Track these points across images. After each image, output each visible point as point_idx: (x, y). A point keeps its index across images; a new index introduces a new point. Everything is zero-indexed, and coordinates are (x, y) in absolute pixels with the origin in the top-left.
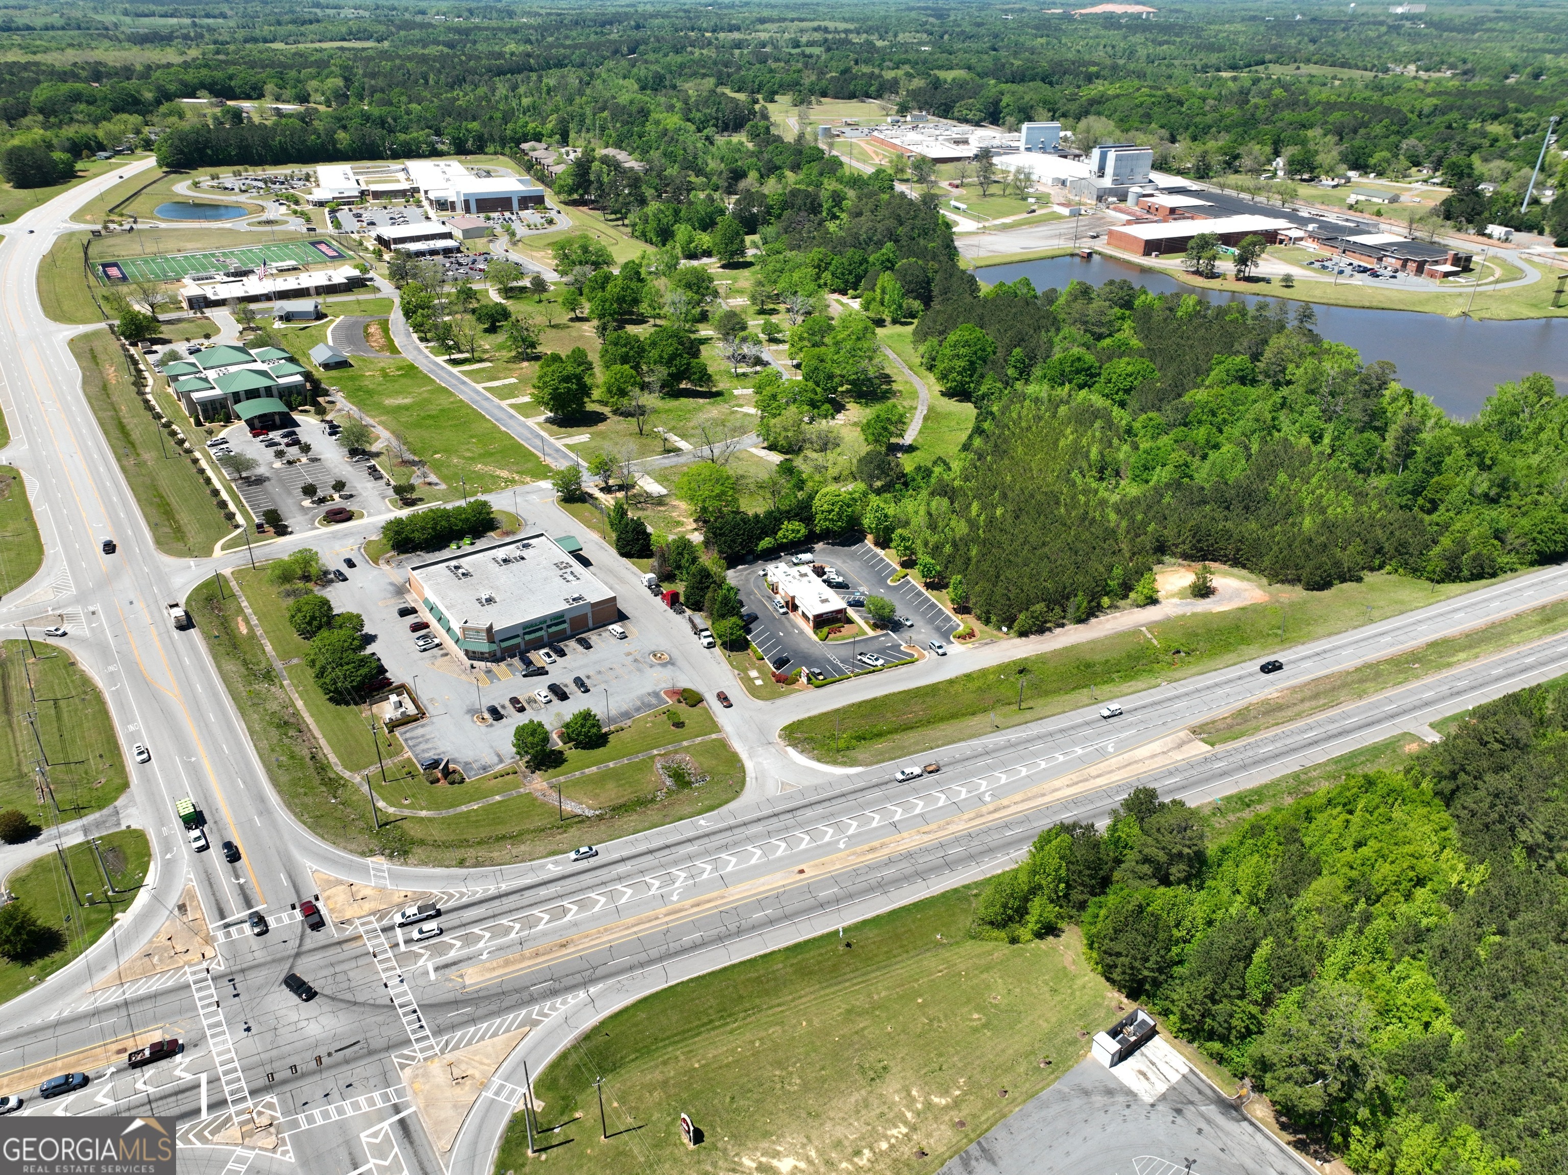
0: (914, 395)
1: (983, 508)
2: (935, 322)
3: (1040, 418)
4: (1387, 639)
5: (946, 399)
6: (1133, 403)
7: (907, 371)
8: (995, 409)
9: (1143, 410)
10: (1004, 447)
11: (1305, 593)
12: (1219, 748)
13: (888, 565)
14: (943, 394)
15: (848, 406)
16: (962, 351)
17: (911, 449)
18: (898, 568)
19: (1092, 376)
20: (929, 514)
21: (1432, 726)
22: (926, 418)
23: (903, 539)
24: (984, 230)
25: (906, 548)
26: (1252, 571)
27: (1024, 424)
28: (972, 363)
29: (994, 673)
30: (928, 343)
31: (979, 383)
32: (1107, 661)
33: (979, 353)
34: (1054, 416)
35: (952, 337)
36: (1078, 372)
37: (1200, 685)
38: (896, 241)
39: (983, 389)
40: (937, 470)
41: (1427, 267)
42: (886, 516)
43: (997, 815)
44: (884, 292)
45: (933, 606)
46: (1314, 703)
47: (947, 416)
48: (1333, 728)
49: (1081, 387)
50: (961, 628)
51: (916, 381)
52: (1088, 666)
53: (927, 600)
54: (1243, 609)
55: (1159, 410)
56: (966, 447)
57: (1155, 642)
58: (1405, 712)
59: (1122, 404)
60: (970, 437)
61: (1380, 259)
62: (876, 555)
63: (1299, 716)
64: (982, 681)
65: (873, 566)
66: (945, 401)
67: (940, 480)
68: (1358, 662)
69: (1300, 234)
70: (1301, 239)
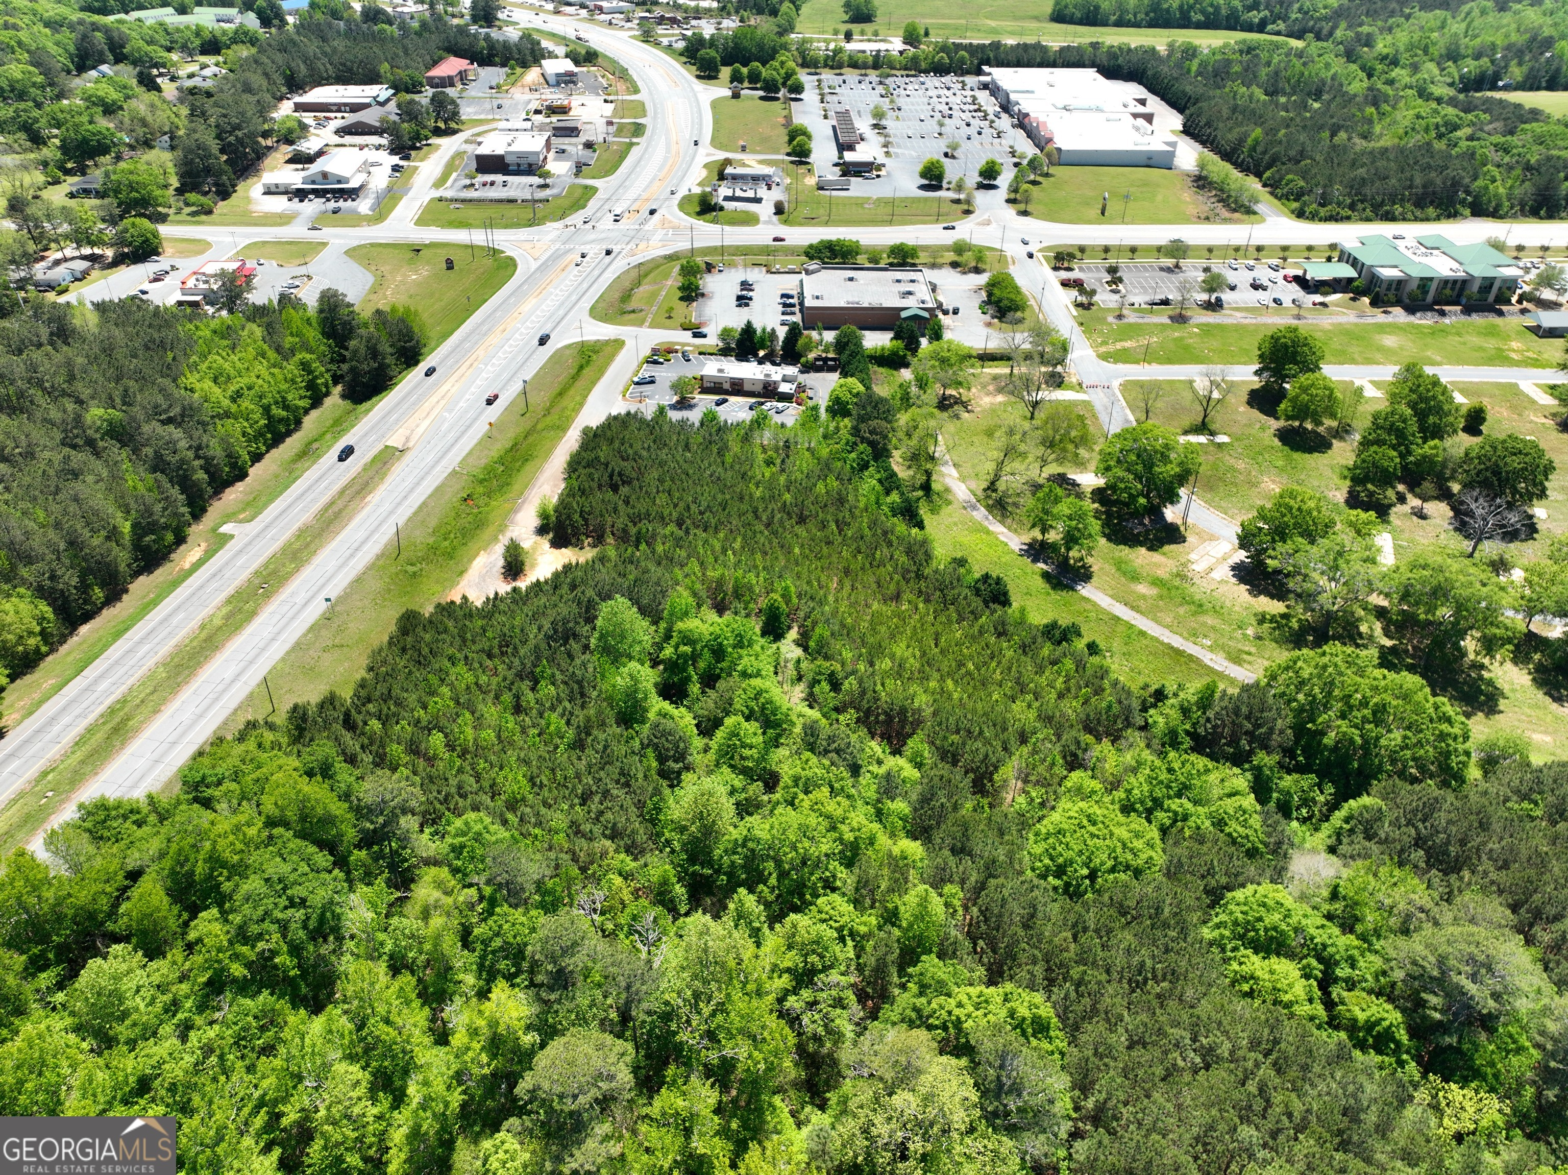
4: (300, 599)
12: (381, 446)
21: (232, 536)
37: (429, 478)
43: (468, 363)
46: (335, 508)
48: (310, 496)
58: (258, 536)
63: (342, 492)
68: (318, 560)
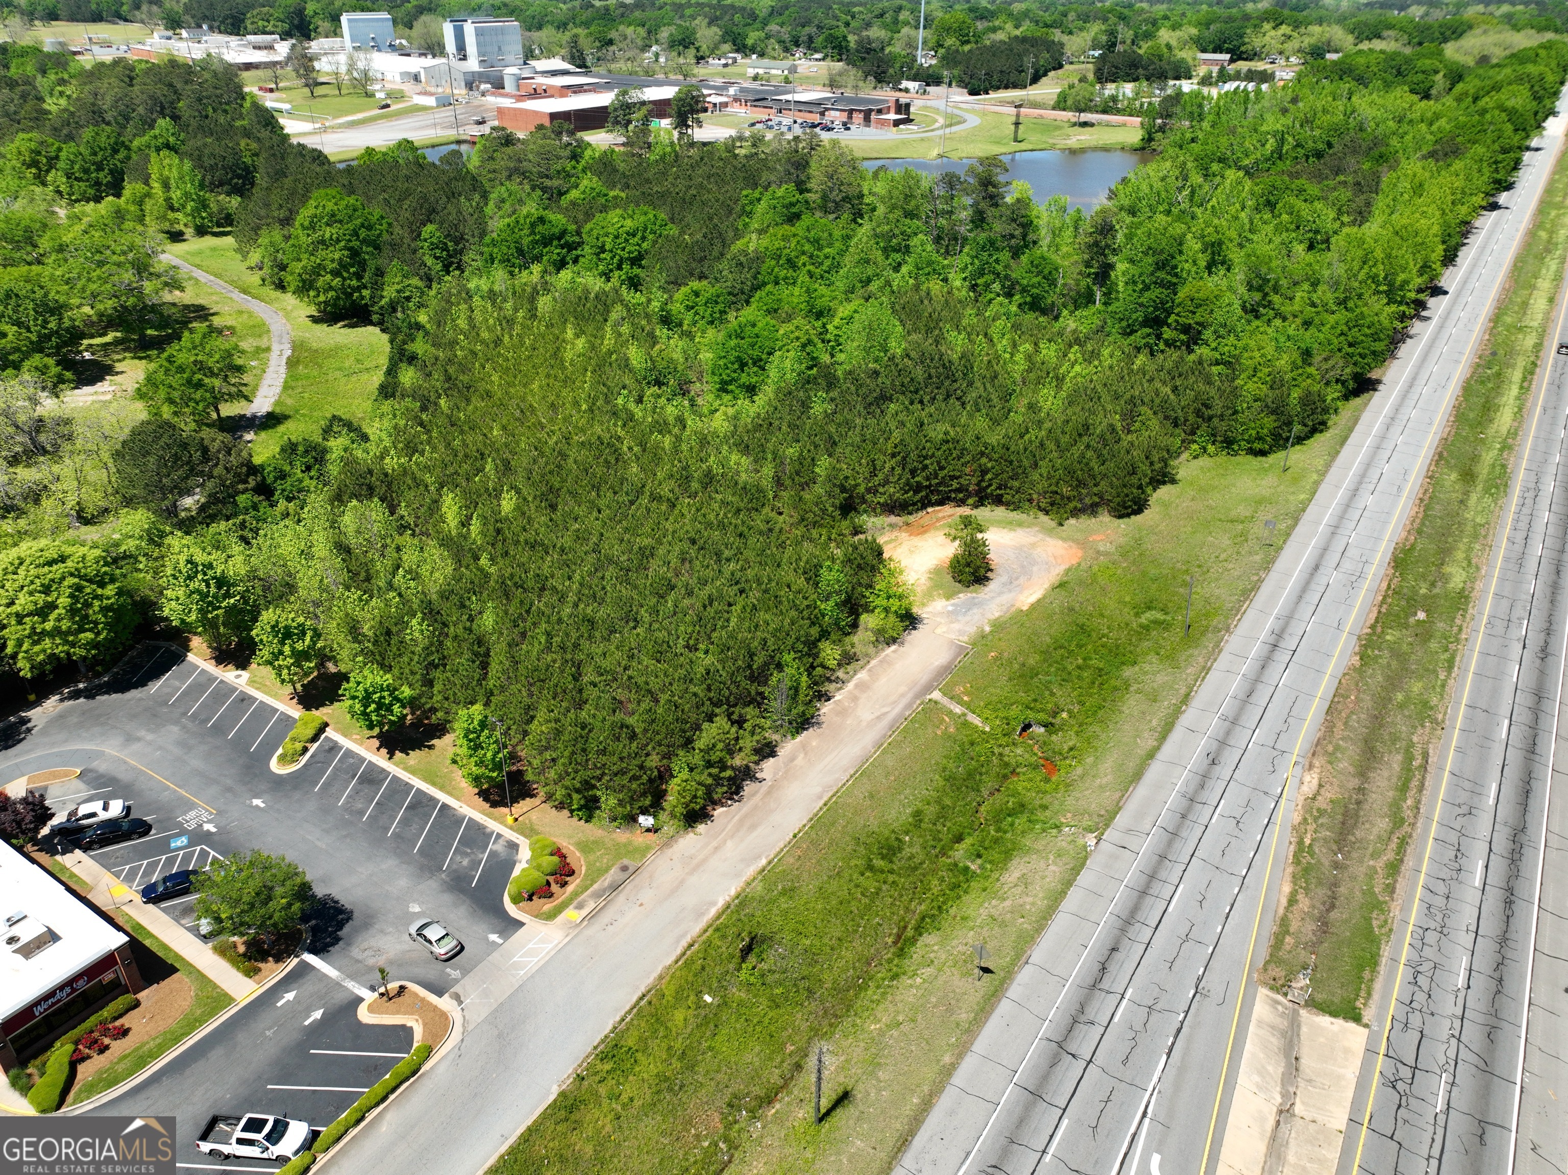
0: (260, 329)
1: (470, 504)
2: (267, 205)
3: (510, 322)
5: (324, 327)
6: (654, 277)
7: (237, 296)
8: (423, 318)
9: (676, 283)
10: (464, 378)
11: (1123, 523)
12: (1378, 1019)
13: (265, 711)
14: (315, 320)
15: (119, 367)
16: (328, 232)
17: (271, 420)
18: (295, 711)
19: (571, 247)
20: (343, 549)
22: (292, 363)
23: (286, 634)
24: (325, 130)
25: (300, 657)
26: (1014, 506)
27: (485, 335)
28: (354, 253)
29: (679, 996)
30: (263, 240)
31: (377, 286)
32: (918, 815)
33: (363, 233)
34: (533, 314)
35: (304, 215)
36: (546, 241)
38: (175, 118)
39: (389, 292)
40: (337, 445)
41: (873, 116)
42: (221, 582)
44: (166, 186)
45: (423, 803)
47: (335, 351)
49: (561, 265)
50: (525, 854)
51: (260, 309)
52: (890, 850)
53: (400, 788)
54: (1062, 585)
55: (702, 277)
56: (388, 391)
57: (976, 721)
59: (634, 284)
60: (391, 371)
61: (822, 114)
62: (225, 690)
64: (657, 1047)
65: (219, 729)
66: (322, 329)
67: (349, 462)
69: (724, 99)
70: (726, 105)
